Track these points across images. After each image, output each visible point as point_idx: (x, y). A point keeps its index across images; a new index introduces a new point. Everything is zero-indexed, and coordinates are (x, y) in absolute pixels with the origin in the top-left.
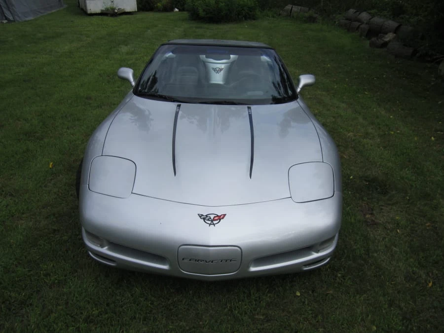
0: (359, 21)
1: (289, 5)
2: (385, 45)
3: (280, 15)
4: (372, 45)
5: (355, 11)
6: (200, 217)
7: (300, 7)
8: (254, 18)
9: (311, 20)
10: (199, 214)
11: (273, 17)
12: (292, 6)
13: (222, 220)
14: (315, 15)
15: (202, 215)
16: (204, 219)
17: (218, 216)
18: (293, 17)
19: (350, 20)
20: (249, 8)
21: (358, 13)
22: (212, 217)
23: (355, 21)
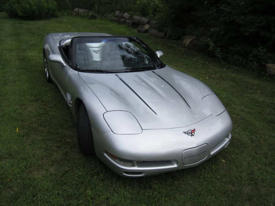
0: (124, 18)
1: (77, 8)
2: (146, 31)
3: (72, 14)
4: (139, 31)
5: (119, 12)
6: (185, 133)
7: (83, 10)
8: (56, 17)
9: (93, 17)
10: (184, 132)
11: (68, 16)
12: (78, 9)
13: (195, 132)
14: (95, 15)
15: (186, 132)
16: (187, 134)
17: (192, 131)
18: (80, 16)
19: (118, 17)
20: (53, 10)
21: (122, 13)
22: (190, 131)
23: (121, 18)
